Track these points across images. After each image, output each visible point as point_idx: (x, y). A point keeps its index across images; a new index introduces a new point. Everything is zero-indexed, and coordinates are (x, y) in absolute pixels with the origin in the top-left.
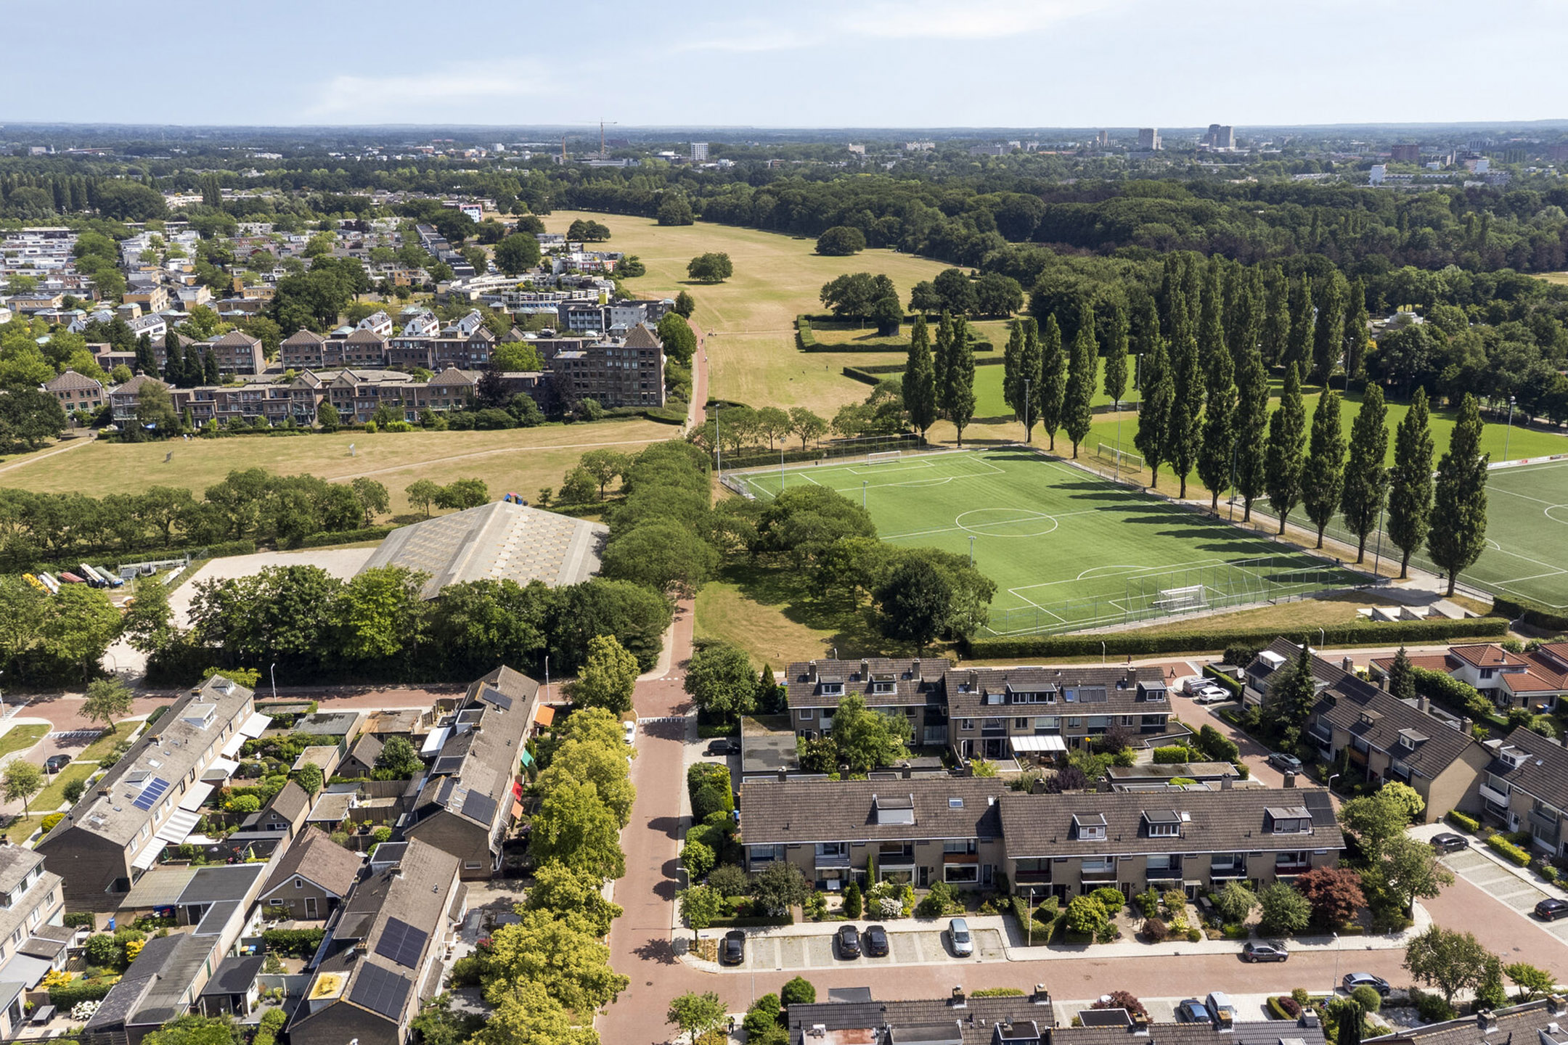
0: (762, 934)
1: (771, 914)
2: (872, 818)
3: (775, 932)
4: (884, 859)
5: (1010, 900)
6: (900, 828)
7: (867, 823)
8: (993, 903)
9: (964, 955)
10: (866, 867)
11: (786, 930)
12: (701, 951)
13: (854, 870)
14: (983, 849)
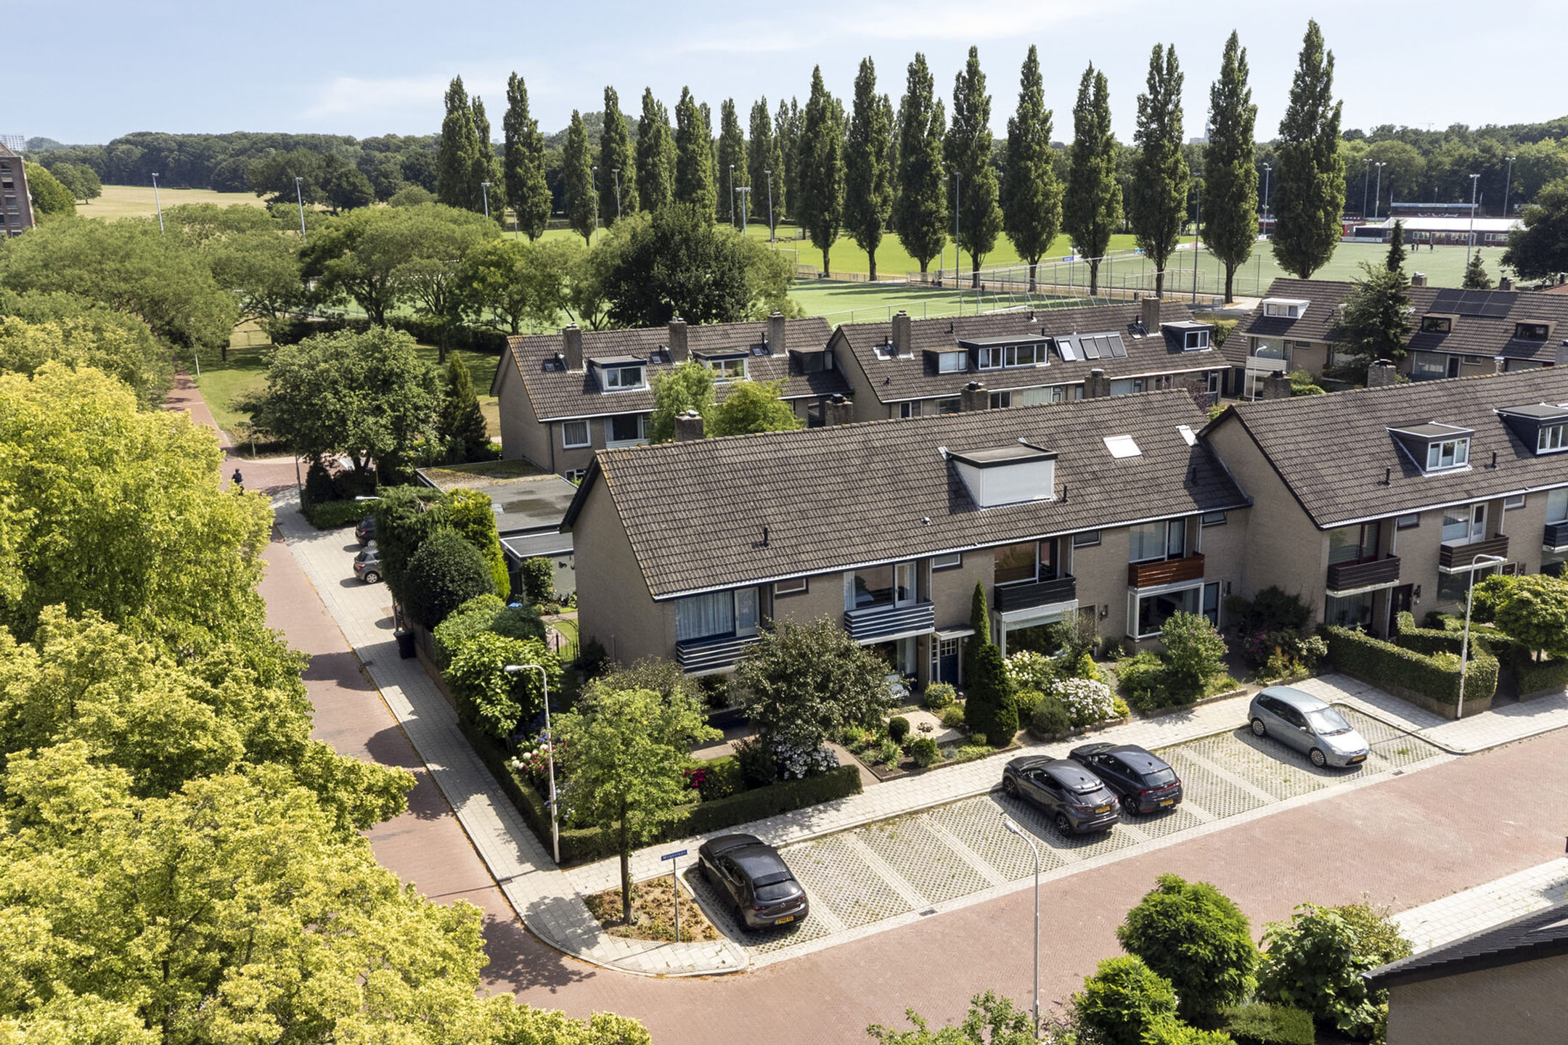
0: (795, 833)
1: (799, 771)
2: (961, 498)
3: (827, 819)
4: (1002, 601)
5: (1325, 634)
6: (1030, 511)
7: (953, 511)
8: (1291, 652)
9: (1352, 765)
10: (974, 620)
11: (851, 810)
12: (643, 920)
13: (945, 636)
14: (1207, 540)
